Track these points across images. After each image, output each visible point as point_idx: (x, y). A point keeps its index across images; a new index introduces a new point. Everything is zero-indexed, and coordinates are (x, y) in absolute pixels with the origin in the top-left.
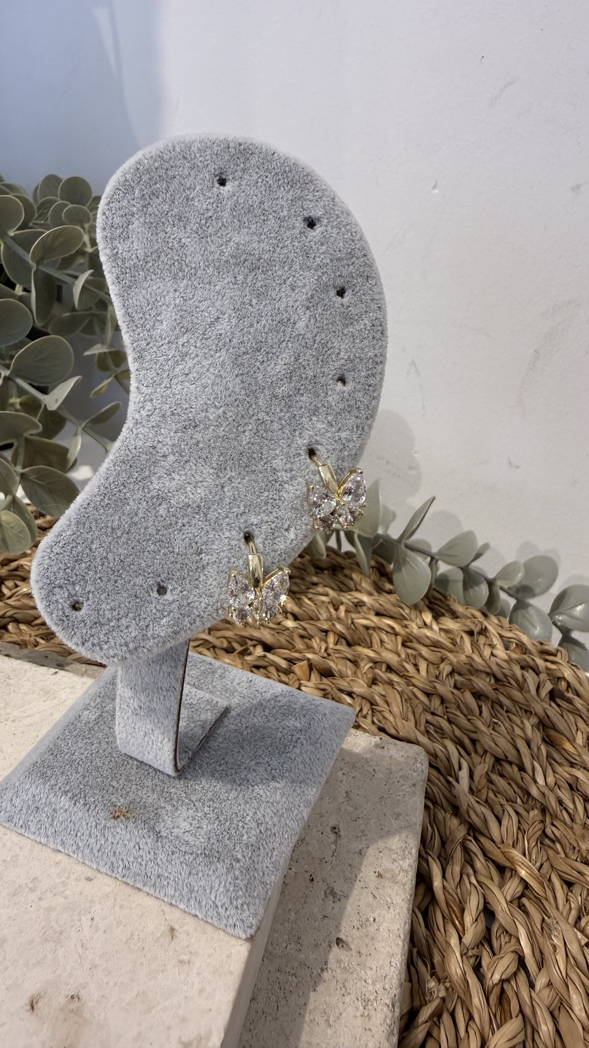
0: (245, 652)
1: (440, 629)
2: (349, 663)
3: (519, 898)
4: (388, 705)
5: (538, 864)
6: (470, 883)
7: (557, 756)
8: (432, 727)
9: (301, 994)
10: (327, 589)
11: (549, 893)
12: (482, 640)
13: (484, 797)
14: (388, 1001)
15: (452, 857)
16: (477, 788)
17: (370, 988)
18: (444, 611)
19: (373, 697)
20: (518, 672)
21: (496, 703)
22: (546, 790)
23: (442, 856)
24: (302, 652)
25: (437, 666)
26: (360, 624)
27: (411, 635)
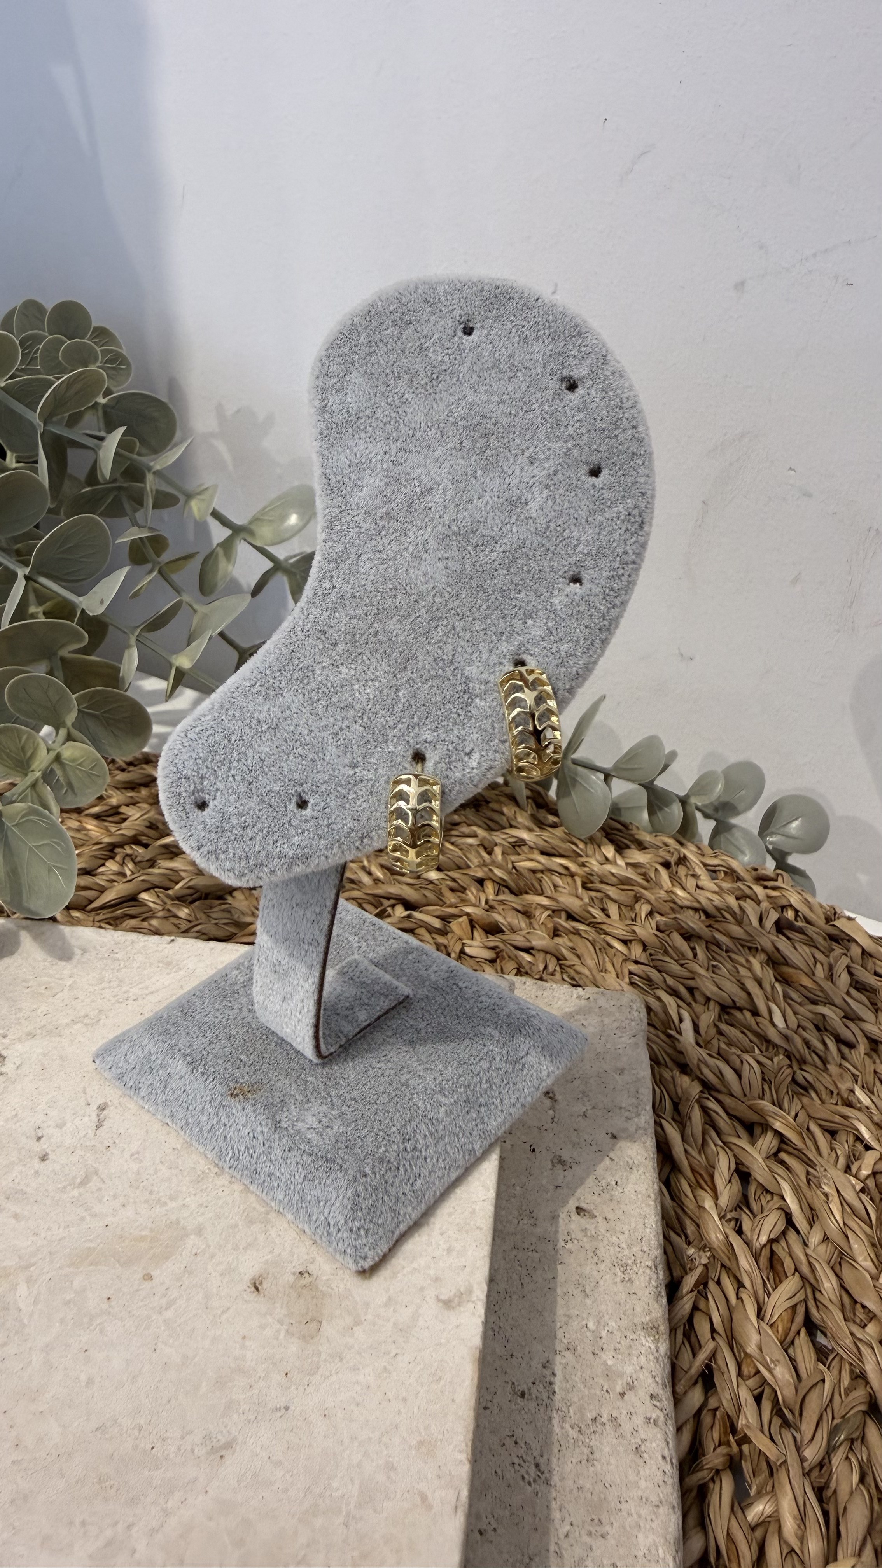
1: (627, 864)
2: (520, 915)
3: (776, 1154)
4: (579, 957)
5: (793, 1113)
6: (716, 1145)
7: (794, 995)
8: (638, 978)
9: (547, 1269)
10: (474, 828)
11: (809, 1143)
12: (682, 871)
13: (717, 1049)
14: (649, 1263)
15: (690, 1118)
16: (704, 1041)
17: (626, 1252)
18: (628, 843)
19: (558, 950)
20: (734, 904)
21: (712, 944)
22: (789, 1033)
23: (677, 1118)
24: (456, 907)
25: (632, 908)
26: (524, 868)
27: (592, 875)
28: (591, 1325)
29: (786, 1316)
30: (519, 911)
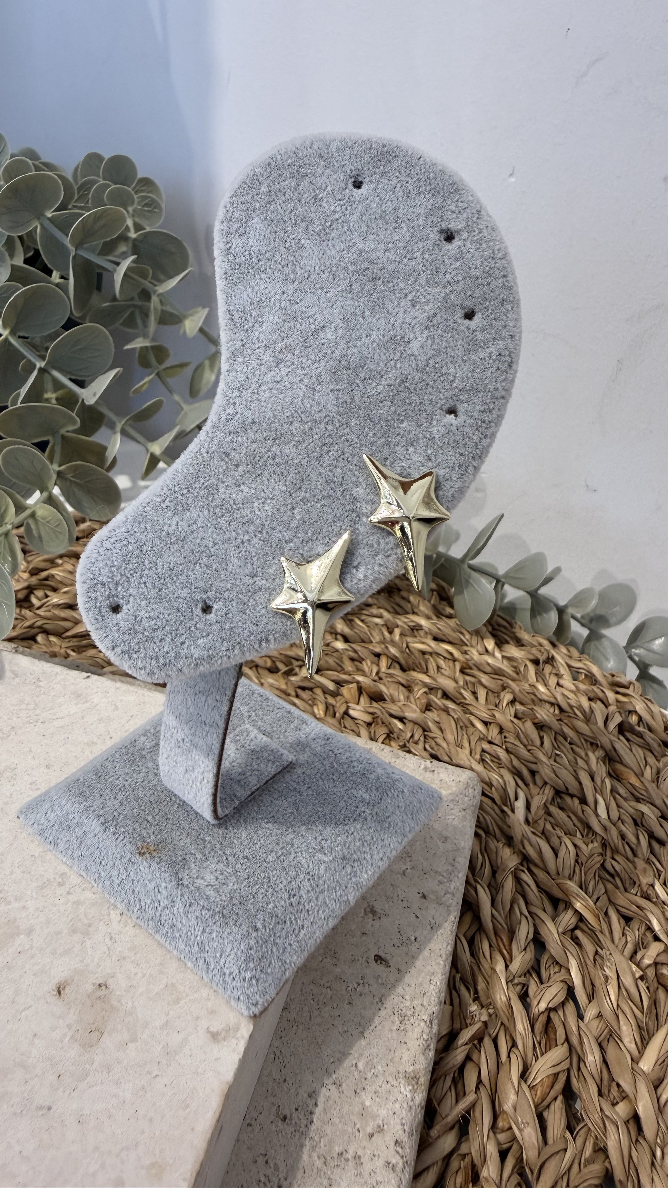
0: (290, 673)
1: (503, 657)
2: (401, 688)
3: (573, 930)
4: (442, 730)
5: (595, 897)
6: (521, 913)
7: (621, 790)
8: (488, 756)
9: (335, 1006)
10: (382, 611)
11: (605, 926)
12: (548, 669)
13: (540, 829)
14: (425, 1017)
15: (503, 886)
16: (533, 819)
17: (408, 1004)
18: (508, 639)
19: (426, 723)
20: (585, 703)
21: (560, 735)
22: (608, 824)
23: (492, 885)
24: (351, 675)
25: (497, 694)
26: (416, 649)
27: (470, 661)
28: (360, 1065)
29: (547, 1082)
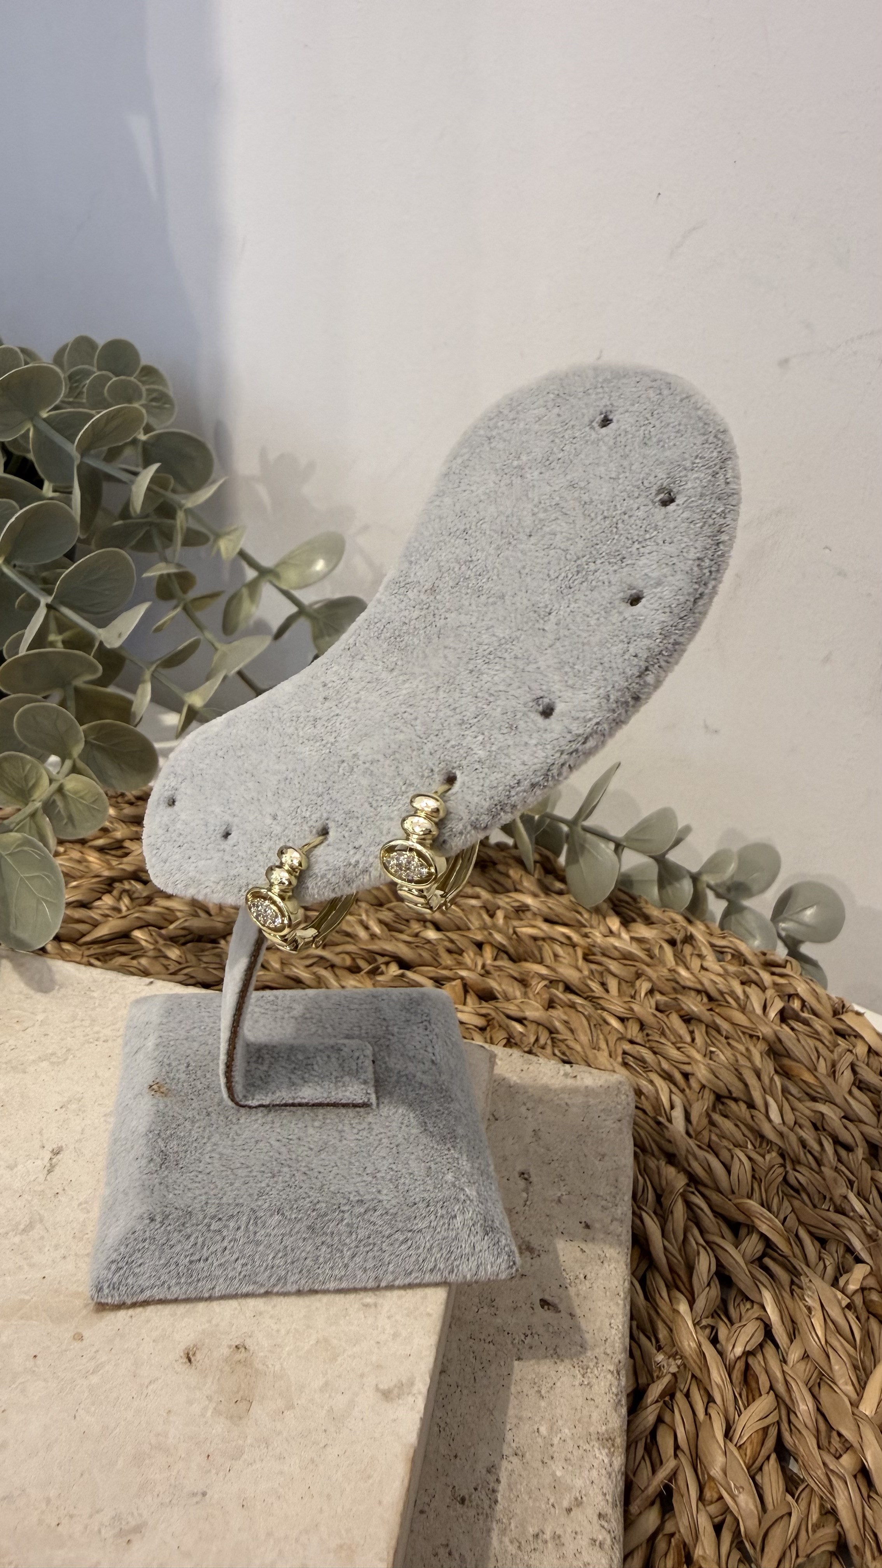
0: (374, 972)
1: (632, 938)
2: (516, 983)
3: (760, 1260)
4: (572, 1031)
5: (782, 1217)
6: (697, 1243)
7: (794, 1090)
8: (631, 1059)
9: (502, 1364)
10: (478, 890)
11: (797, 1251)
12: (688, 950)
13: (707, 1141)
14: (612, 1368)
15: (672, 1212)
16: (695, 1131)
17: (588, 1353)
18: (634, 916)
19: (551, 1023)
20: (738, 989)
21: (712, 1028)
22: (785, 1130)
23: (659, 1211)
24: (451, 970)
25: (632, 984)
26: (525, 934)
27: (594, 946)
28: (543, 1430)
29: (756, 1439)
30: (515, 979)
